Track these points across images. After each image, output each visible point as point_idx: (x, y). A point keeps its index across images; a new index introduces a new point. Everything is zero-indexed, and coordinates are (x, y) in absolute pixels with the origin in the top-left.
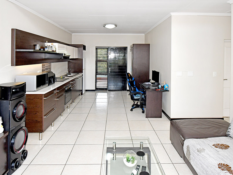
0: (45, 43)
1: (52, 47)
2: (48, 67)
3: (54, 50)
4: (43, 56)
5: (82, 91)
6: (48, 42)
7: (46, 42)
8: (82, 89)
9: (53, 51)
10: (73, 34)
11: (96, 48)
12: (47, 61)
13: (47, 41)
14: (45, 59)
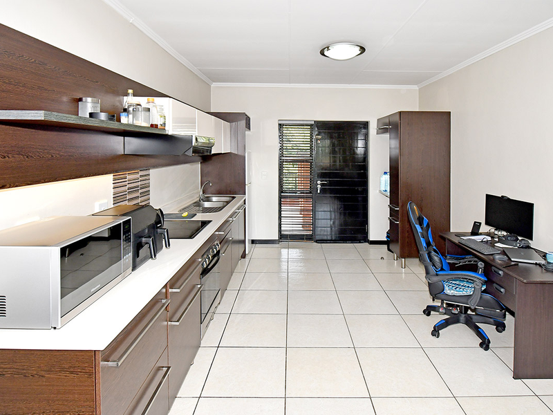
0: (125, 98)
1: (149, 110)
2: (139, 183)
3: (158, 122)
4: (118, 145)
5: (244, 242)
6: (135, 95)
7: (127, 95)
8: (243, 238)
9: (152, 125)
10: (214, 85)
11: (280, 125)
12: (131, 163)
13: (130, 91)
14: (126, 156)
